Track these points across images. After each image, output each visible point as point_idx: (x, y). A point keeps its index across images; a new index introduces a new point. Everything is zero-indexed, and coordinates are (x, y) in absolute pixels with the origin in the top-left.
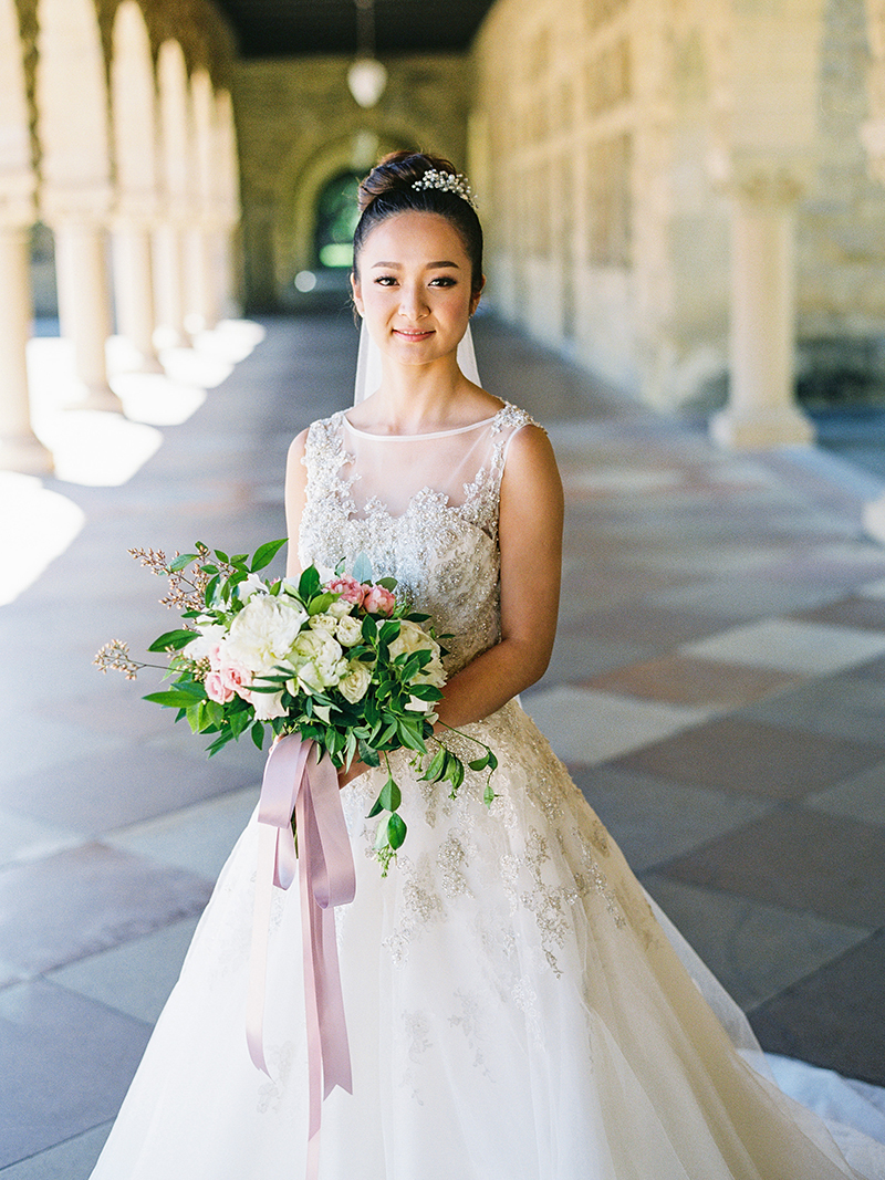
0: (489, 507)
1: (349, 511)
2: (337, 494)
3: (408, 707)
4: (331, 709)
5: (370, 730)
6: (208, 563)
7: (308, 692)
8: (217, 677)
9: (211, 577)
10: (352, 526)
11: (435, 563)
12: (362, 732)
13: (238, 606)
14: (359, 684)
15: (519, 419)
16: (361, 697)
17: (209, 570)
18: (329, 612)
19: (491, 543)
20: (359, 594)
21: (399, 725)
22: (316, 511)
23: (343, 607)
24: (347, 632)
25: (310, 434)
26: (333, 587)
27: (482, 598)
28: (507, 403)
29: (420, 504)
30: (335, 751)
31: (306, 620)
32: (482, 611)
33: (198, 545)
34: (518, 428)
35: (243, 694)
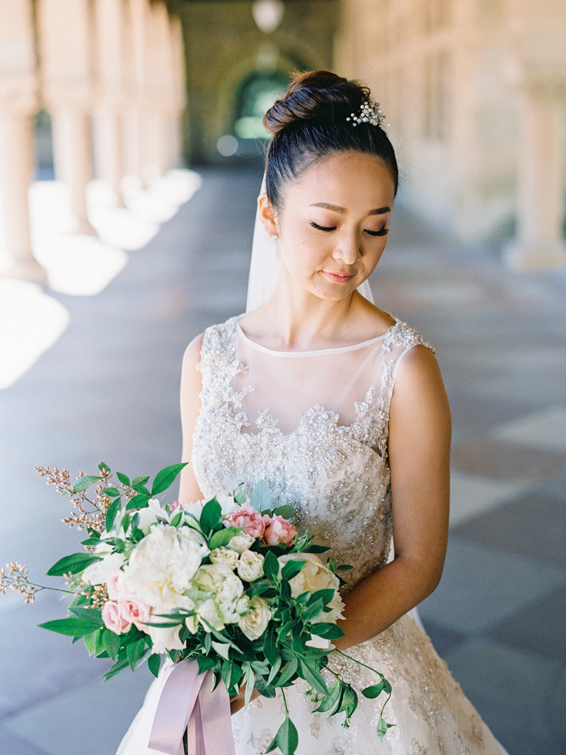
0: (379, 426)
1: (241, 424)
2: (230, 405)
3: (308, 643)
4: (230, 647)
5: (269, 667)
6: (110, 485)
7: (207, 629)
8: (114, 606)
9: (113, 499)
10: (244, 440)
11: (325, 484)
12: (261, 666)
13: (138, 535)
14: (259, 620)
15: (409, 340)
16: (260, 635)
17: (110, 493)
18: (230, 545)
19: (380, 460)
20: (260, 527)
21: (299, 663)
22: (209, 421)
23: (244, 541)
24: (248, 567)
25: (205, 341)
26: (235, 519)
27: (370, 514)
28: (397, 320)
29: (311, 422)
30: (231, 685)
31: (206, 554)
32: (370, 526)
33: (100, 468)
34: (409, 348)
35: (140, 627)
